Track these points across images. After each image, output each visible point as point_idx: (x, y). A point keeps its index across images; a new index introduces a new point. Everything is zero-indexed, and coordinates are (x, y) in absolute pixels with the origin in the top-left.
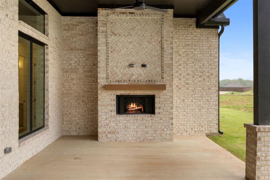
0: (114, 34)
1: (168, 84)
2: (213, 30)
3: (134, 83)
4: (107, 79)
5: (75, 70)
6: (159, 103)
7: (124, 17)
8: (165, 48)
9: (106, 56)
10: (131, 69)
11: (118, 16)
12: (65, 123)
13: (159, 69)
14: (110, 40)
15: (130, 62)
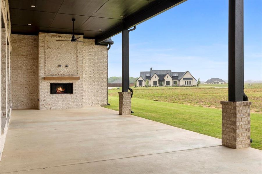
0: (49, 48)
1: (80, 76)
2: (105, 47)
3: (61, 76)
4: (45, 73)
5: (20, 68)
6: (76, 87)
7: (55, 38)
8: (79, 57)
9: (44, 60)
10: (59, 68)
11: (51, 37)
12: (14, 101)
13: (75, 69)
14: (47, 51)
15: (59, 64)
